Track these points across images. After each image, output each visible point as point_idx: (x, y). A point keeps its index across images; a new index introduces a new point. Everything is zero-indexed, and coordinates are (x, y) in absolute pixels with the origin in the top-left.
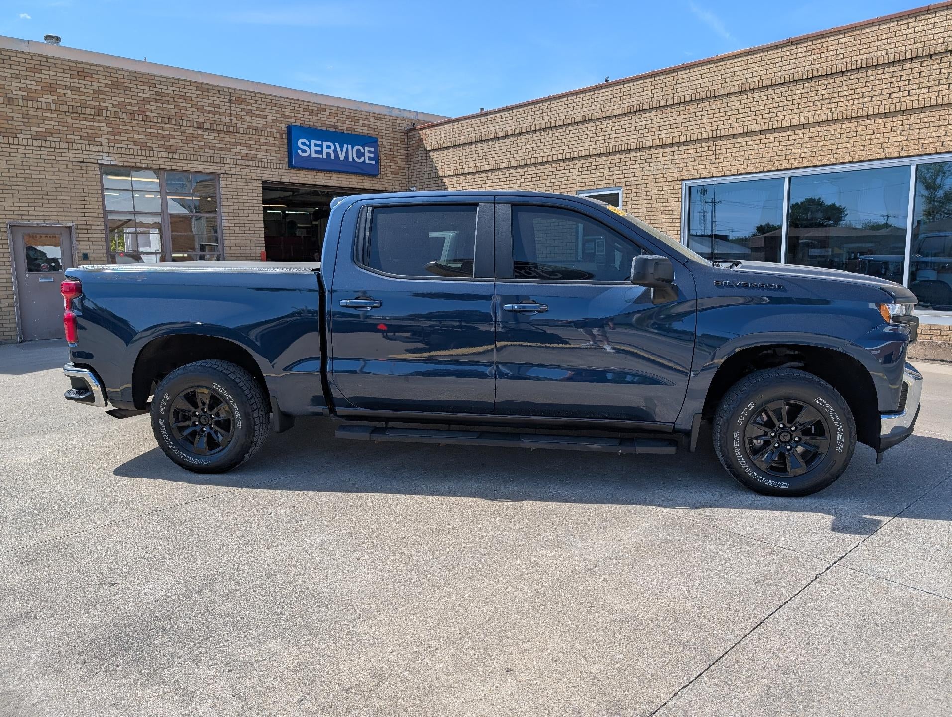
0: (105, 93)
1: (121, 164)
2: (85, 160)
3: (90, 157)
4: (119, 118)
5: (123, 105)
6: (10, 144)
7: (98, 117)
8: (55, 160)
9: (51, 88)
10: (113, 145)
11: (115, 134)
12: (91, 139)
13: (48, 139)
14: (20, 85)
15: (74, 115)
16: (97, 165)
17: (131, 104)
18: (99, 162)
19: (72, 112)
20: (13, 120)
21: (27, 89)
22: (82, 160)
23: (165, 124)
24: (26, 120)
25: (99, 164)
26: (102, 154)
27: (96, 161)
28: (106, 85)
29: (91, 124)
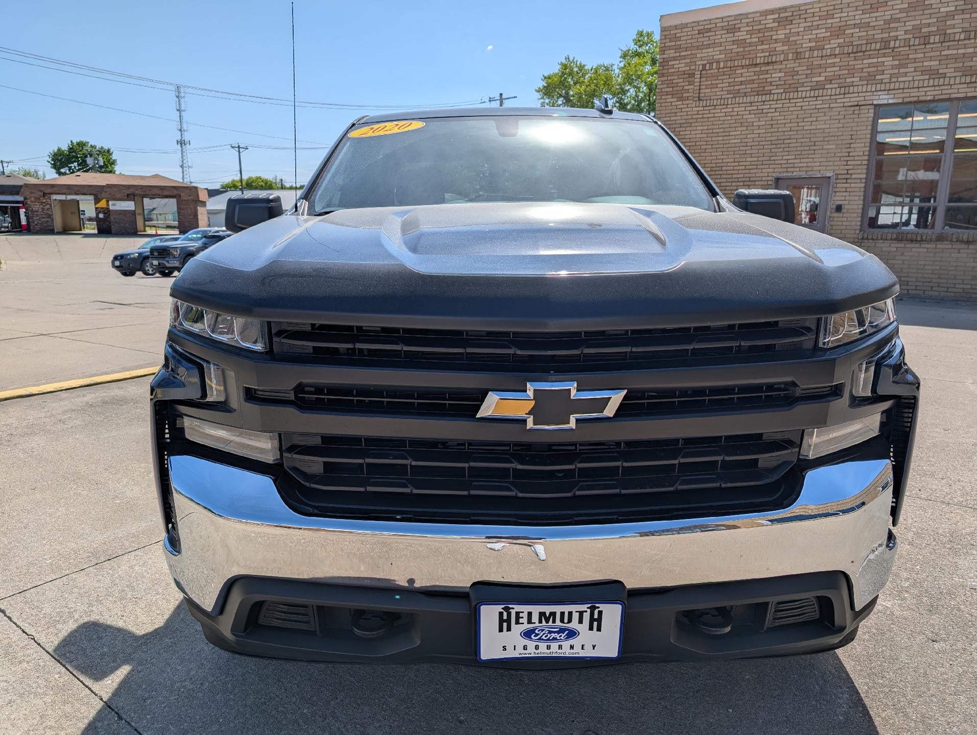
0: (898, 20)
1: (900, 101)
2: (860, 103)
3: (867, 98)
4: (910, 46)
5: (918, 28)
6: (790, 99)
7: (884, 51)
8: (829, 107)
9: (838, 32)
10: (895, 80)
11: (899, 66)
12: (870, 79)
13: (827, 86)
14: (810, 37)
15: (859, 54)
16: (873, 107)
17: (929, 25)
18: (875, 102)
19: (857, 52)
20: (798, 74)
21: (817, 40)
22: (856, 103)
23: (969, 39)
24: (809, 72)
25: (876, 105)
26: (880, 93)
27: (870, 102)
28: (901, 11)
29: (875, 60)
